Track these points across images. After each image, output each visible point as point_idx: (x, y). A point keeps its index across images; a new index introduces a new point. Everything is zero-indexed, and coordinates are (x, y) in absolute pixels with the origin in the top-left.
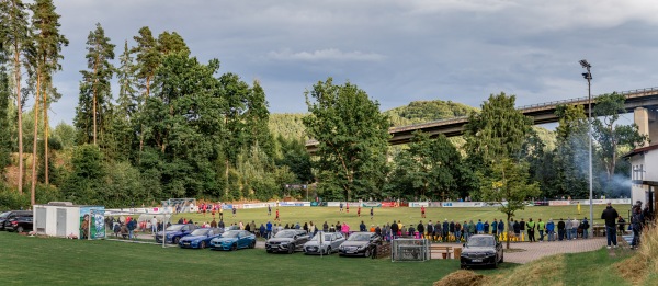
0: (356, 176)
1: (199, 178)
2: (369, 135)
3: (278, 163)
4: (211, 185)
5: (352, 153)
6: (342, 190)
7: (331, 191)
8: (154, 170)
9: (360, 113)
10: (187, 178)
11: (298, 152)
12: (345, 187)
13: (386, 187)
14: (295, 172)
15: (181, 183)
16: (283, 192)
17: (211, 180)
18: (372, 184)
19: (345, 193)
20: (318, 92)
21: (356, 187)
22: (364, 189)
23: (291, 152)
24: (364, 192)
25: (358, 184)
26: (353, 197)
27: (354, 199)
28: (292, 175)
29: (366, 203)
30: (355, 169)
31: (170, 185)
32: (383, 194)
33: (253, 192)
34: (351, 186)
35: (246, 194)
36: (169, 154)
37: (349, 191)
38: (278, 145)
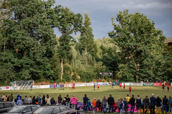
0: (141, 67)
1: (40, 69)
2: (149, 42)
3: (98, 60)
4: (48, 73)
5: (138, 53)
6: (133, 75)
7: (126, 76)
8: (9, 63)
9: (142, 29)
10: (31, 69)
11: (111, 55)
12: (135, 74)
13: (159, 73)
14: (107, 66)
15: (27, 72)
16: (99, 77)
17: (48, 70)
18: (151, 72)
19: (135, 77)
20: (120, 18)
21: (141, 74)
22: (146, 75)
23: (106, 54)
24: (145, 77)
25: (142, 72)
26: (139, 80)
27: (139, 81)
28: (105, 67)
29: (145, 84)
30: (141, 63)
31: (20, 73)
32: (157, 78)
33: (79, 77)
34: (138, 73)
35: (74, 78)
36: (20, 54)
37: (137, 76)
38: (100, 51)
